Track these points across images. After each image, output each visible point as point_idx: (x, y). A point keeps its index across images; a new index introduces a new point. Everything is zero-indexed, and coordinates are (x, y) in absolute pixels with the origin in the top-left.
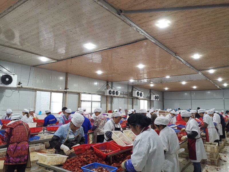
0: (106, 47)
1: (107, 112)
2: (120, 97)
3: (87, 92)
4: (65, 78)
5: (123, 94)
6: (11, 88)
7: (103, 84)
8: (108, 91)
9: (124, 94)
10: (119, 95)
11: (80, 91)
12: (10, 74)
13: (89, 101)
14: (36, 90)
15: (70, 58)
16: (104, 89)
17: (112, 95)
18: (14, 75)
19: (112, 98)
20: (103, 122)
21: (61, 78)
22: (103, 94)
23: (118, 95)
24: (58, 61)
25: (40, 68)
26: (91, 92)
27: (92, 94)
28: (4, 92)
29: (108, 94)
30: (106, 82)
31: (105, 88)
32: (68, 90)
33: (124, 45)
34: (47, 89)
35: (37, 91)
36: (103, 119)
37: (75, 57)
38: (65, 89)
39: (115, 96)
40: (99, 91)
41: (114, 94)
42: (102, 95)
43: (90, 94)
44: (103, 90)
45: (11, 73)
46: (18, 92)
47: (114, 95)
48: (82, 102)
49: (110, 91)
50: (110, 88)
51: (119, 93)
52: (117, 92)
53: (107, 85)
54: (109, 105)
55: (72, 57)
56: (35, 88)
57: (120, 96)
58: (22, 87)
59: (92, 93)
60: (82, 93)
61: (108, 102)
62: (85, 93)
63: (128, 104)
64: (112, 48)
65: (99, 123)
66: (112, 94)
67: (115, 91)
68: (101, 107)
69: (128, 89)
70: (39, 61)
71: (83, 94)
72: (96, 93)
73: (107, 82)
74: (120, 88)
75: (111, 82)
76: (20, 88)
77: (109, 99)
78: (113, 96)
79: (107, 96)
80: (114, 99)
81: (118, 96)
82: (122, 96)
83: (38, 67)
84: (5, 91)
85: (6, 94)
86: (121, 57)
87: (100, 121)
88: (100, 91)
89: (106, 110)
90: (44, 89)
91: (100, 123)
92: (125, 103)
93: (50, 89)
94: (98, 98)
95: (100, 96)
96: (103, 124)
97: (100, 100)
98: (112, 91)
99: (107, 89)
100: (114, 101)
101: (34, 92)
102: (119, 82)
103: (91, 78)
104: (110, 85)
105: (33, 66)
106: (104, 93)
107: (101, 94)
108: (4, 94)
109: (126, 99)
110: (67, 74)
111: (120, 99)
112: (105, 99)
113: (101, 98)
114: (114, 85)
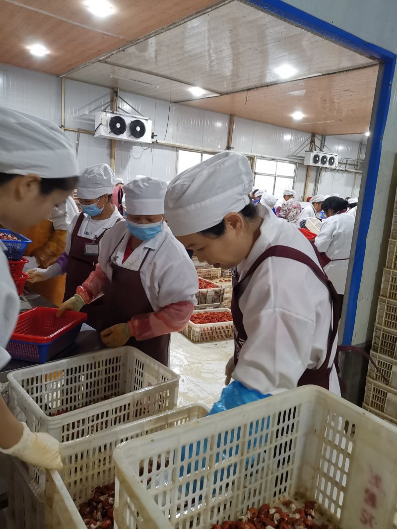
0: (317, 72)
2: (338, 170)
3: (268, 156)
4: (227, 125)
5: (346, 164)
6: (141, 144)
7: (305, 138)
8: (312, 155)
9: (349, 164)
10: (336, 165)
11: (255, 155)
12: (141, 119)
13: (270, 175)
14: (178, 148)
15: (244, 90)
16: (303, 151)
17: (319, 164)
18: (147, 120)
19: (319, 170)
20: (295, 212)
22: (300, 162)
23: (334, 165)
24: (221, 95)
26: (275, 158)
27: (277, 161)
28: (131, 150)
29: (311, 163)
30: (310, 135)
31: (305, 149)
34: (197, 147)
35: (180, 151)
36: (295, 208)
37: (254, 88)
39: (326, 168)
40: (292, 156)
41: (323, 162)
42: (299, 163)
43: (273, 160)
44: (302, 154)
45: (142, 117)
46: (151, 151)
47: (324, 166)
48: (256, 175)
49: (316, 156)
50: (317, 148)
51: (336, 162)
52: (332, 158)
53: (312, 142)
54: (311, 186)
55: (249, 89)
56: (177, 144)
57: (337, 168)
58: (157, 142)
59: (278, 158)
60: (257, 158)
61: (308, 178)
62: (263, 158)
63: (354, 187)
64: (328, 74)
65: (288, 212)
66: (320, 162)
67: (329, 157)
69: (360, 152)
71: (260, 159)
72: (287, 159)
73: (313, 135)
74: (341, 148)
75: (322, 136)
76: (155, 144)
77: (312, 174)
78: (322, 167)
79: (308, 167)
80: (323, 173)
81: (333, 167)
82: (343, 167)
83: (183, 104)
85: (133, 153)
86: (346, 88)
87: (290, 210)
88: (296, 156)
89: (302, 196)
90: (191, 147)
91: (289, 213)
92: (347, 185)
93: (201, 148)
94: (289, 169)
95: (293, 166)
96: (294, 216)
97: (292, 175)
98: (321, 157)
99: (311, 150)
100: (323, 178)
101: (174, 153)
102: (339, 136)
103: (279, 126)
104: (318, 143)
105: (174, 102)
106: (302, 159)
107: (296, 161)
108: (131, 154)
109: (352, 176)
110: (231, 118)
111: (337, 175)
112: (304, 172)
113: (295, 171)
114: (326, 144)
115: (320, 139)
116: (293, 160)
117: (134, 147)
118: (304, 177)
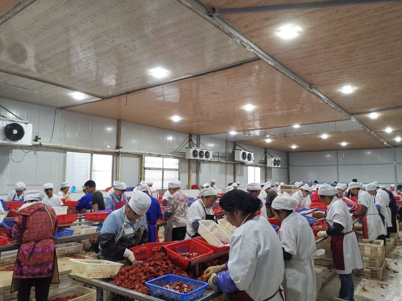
0: (188, 74)
1: (190, 188)
2: (213, 162)
3: (154, 153)
4: (116, 129)
5: (218, 157)
6: (22, 147)
7: (183, 139)
8: (192, 151)
9: (220, 157)
10: (211, 158)
11: (143, 152)
13: (158, 169)
14: (65, 150)
15: (124, 94)
16: (184, 148)
17: (198, 158)
18: (26, 123)
19: (198, 163)
20: (183, 205)
21: (109, 129)
22: (182, 156)
24: (103, 100)
25: (71, 111)
26: (161, 154)
27: (163, 157)
28: (10, 154)
29: (192, 157)
30: (188, 135)
31: (185, 146)
32: (121, 150)
33: (220, 70)
34: (86, 148)
35: (68, 152)
36: (182, 201)
37: (133, 92)
38: (115, 149)
39: (204, 160)
40: (175, 152)
41: (201, 156)
42: (182, 158)
43: (159, 156)
44: (183, 150)
45: (21, 121)
46: (35, 154)
47: (202, 159)
48: (146, 170)
49: (195, 152)
50: (195, 145)
51: (211, 155)
52: (207, 153)
53: (190, 140)
54: (194, 176)
55: (128, 93)
56: (64, 146)
57: (212, 160)
58: (40, 145)
59: (164, 154)
60: (145, 156)
61: (191, 170)
62: (150, 155)
63: (226, 174)
64: (198, 75)
65: (175, 207)
66: (198, 156)
67: (205, 151)
68: (179, 179)
69: (227, 147)
70: (70, 99)
71: (148, 156)
72: (171, 155)
73: (190, 135)
74: (212, 145)
75: (197, 136)
76: (37, 147)
77: (194, 166)
78: (200, 160)
79: (189, 160)
80: (202, 165)
81: (209, 159)
82: (216, 159)
83: (68, 110)
84: (11, 152)
85: (13, 156)
86: (214, 91)
87: (178, 204)
88: (178, 152)
89: (187, 184)
90: (80, 148)
91: (177, 207)
92: (220, 173)
93: (90, 149)
94: (173, 163)
95: (177, 161)
96: (182, 209)
97: (177, 167)
98: (199, 152)
99: (190, 147)
100: (202, 168)
101: (62, 154)
102: (211, 136)
104: (195, 141)
105: (60, 108)
106: (184, 154)
107: (179, 156)
108: (10, 157)
109: (223, 166)
110: (119, 123)
111: (213, 165)
112: (187, 165)
113: (179, 164)
114: (201, 141)
115: (196, 138)
116: (177, 156)
117: (14, 150)
118: (187, 169)
